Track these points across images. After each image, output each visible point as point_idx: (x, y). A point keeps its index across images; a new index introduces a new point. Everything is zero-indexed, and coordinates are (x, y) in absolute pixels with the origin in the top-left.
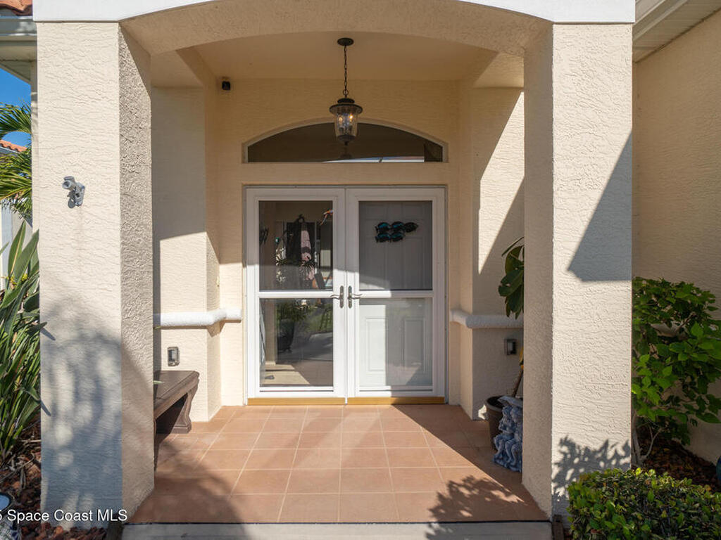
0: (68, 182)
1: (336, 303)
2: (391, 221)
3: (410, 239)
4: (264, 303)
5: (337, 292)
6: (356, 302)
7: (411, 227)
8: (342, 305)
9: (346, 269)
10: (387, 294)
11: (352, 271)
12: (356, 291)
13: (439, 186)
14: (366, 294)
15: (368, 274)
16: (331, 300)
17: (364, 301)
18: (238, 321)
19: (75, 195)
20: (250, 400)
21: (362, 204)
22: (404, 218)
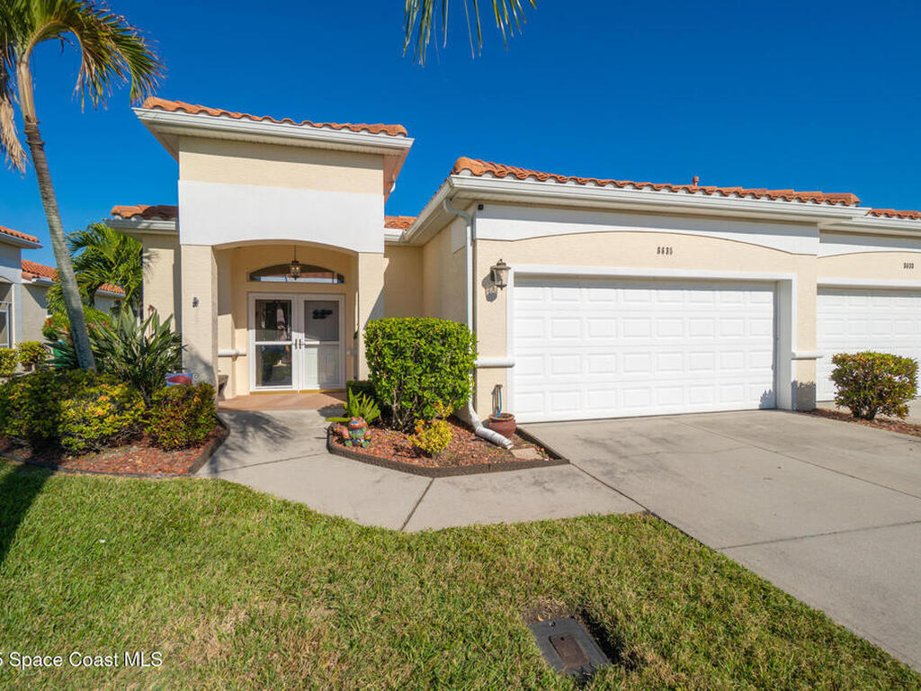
0: (195, 299)
1: (293, 347)
2: (320, 309)
3: (329, 319)
4: (258, 347)
5: (294, 342)
6: (303, 347)
7: (330, 312)
8: (296, 348)
9: (298, 331)
10: (318, 343)
11: (301, 332)
12: (303, 341)
13: (341, 294)
14: (307, 343)
15: (308, 334)
16: (290, 346)
17: (307, 346)
18: (245, 355)
19: (195, 303)
20: (251, 393)
21: (306, 302)
22: (327, 308)
